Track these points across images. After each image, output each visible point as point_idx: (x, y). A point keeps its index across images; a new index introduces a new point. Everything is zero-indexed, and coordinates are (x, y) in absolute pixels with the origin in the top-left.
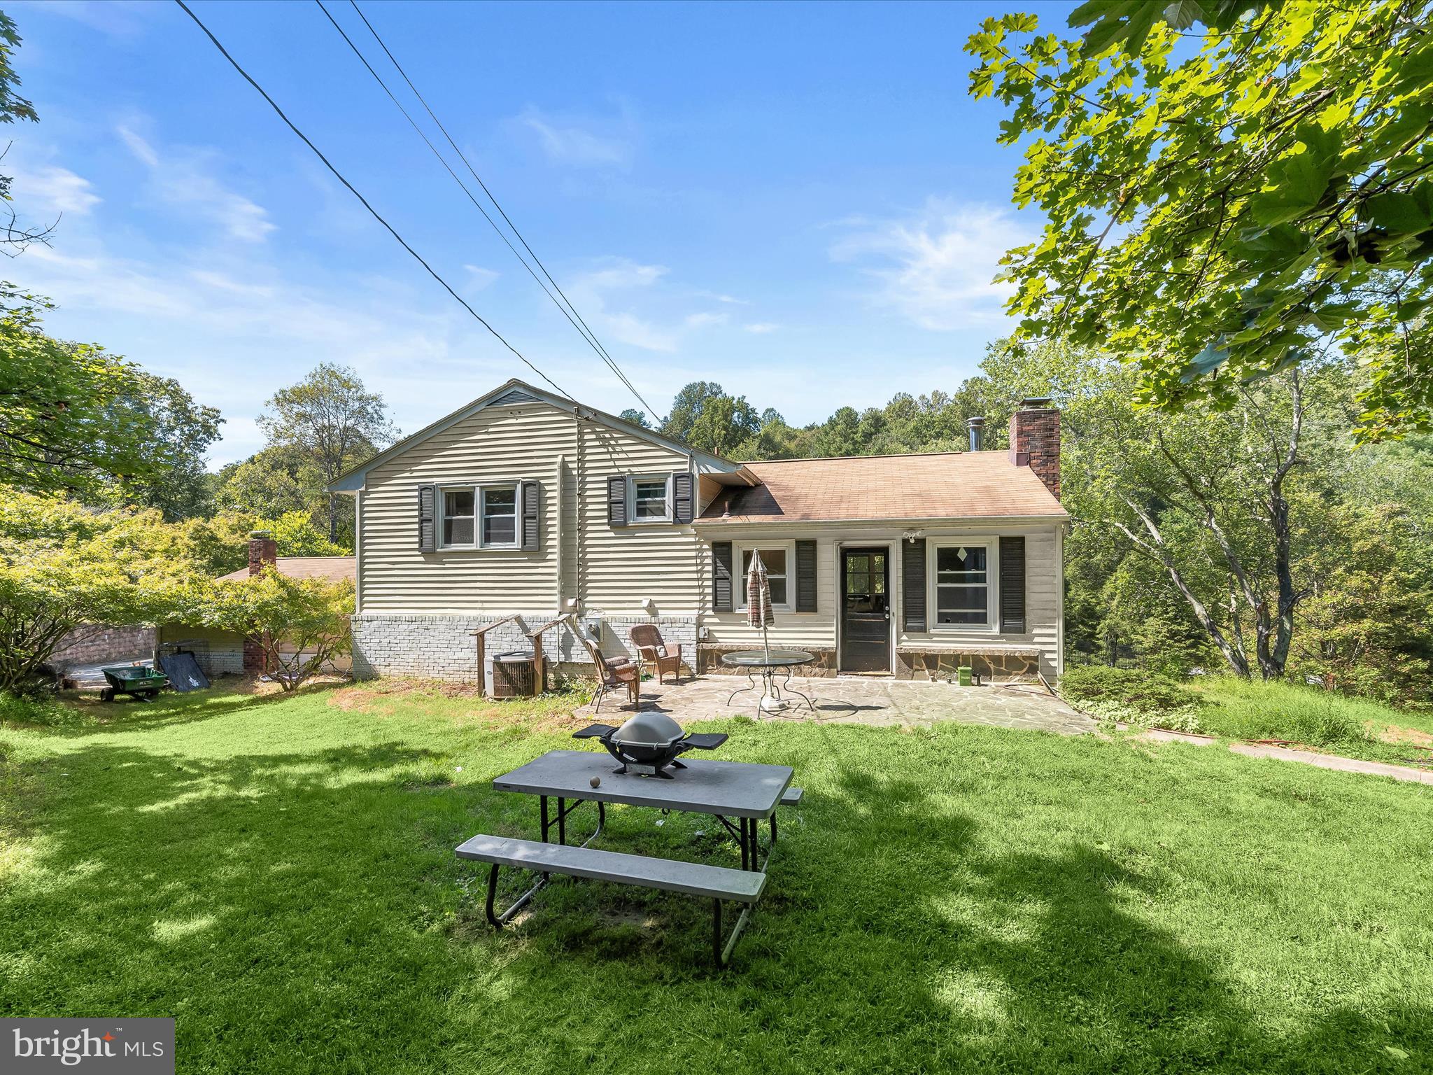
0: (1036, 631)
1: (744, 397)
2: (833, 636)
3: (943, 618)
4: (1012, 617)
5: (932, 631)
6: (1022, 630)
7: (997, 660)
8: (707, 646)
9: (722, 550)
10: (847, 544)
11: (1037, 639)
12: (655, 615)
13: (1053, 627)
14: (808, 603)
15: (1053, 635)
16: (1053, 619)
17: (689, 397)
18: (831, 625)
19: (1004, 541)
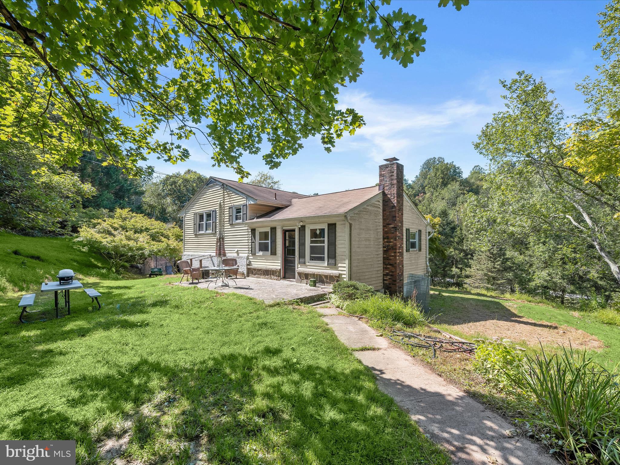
0: (340, 265)
1: (453, 162)
2: (280, 264)
3: (312, 259)
4: (332, 258)
5: (307, 264)
6: (335, 264)
7: (326, 277)
8: (249, 267)
9: (253, 231)
10: (284, 228)
11: (340, 269)
12: (238, 255)
13: (345, 263)
14: (274, 253)
15: (344, 267)
16: (344, 260)
17: (427, 165)
18: (279, 260)
19: (329, 225)
